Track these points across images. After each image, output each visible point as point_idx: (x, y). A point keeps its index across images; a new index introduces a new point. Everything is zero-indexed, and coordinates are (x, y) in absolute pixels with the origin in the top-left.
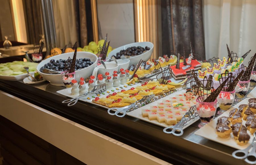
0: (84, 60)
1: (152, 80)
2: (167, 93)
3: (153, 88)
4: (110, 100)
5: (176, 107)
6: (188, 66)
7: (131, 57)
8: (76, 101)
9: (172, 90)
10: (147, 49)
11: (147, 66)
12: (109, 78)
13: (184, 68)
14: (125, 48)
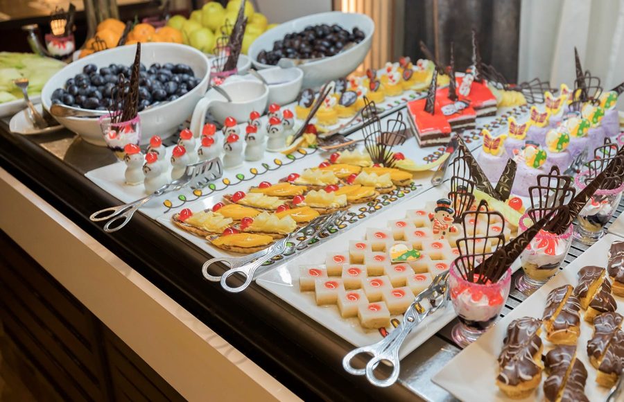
0: (176, 70)
1: (352, 147)
2: (389, 194)
3: (349, 179)
4: (221, 222)
5: (399, 264)
6: (459, 105)
7: (307, 63)
8: (129, 216)
9: (404, 186)
10: (357, 36)
11: (348, 96)
12: (232, 139)
13: (448, 109)
14: (297, 25)
